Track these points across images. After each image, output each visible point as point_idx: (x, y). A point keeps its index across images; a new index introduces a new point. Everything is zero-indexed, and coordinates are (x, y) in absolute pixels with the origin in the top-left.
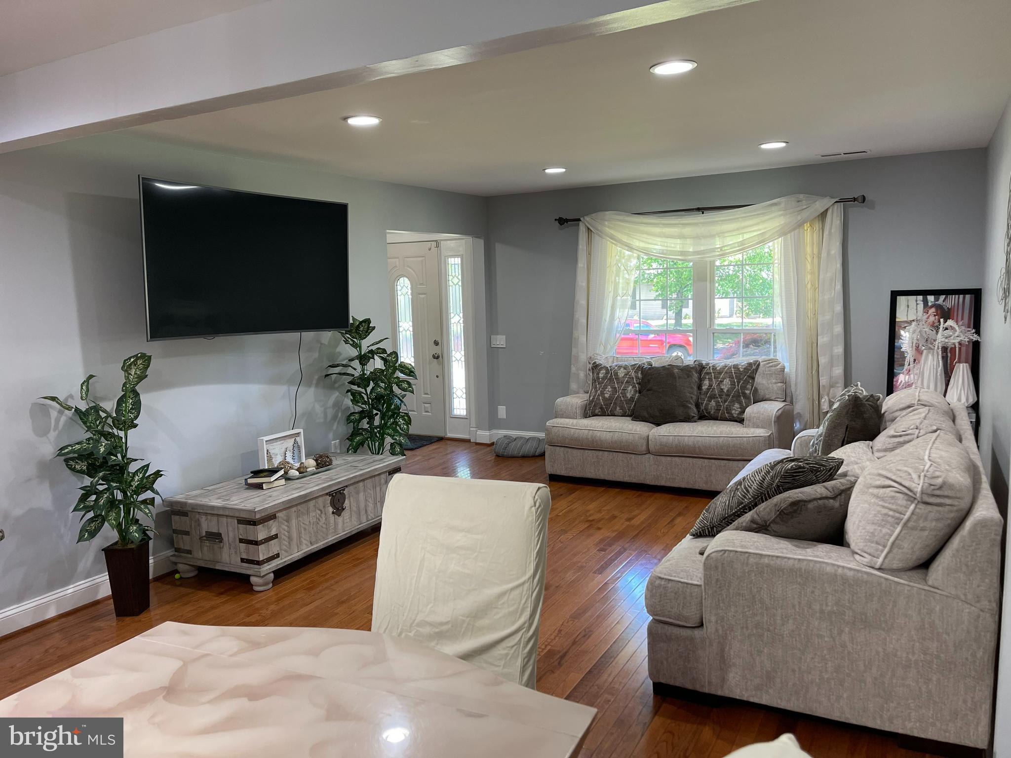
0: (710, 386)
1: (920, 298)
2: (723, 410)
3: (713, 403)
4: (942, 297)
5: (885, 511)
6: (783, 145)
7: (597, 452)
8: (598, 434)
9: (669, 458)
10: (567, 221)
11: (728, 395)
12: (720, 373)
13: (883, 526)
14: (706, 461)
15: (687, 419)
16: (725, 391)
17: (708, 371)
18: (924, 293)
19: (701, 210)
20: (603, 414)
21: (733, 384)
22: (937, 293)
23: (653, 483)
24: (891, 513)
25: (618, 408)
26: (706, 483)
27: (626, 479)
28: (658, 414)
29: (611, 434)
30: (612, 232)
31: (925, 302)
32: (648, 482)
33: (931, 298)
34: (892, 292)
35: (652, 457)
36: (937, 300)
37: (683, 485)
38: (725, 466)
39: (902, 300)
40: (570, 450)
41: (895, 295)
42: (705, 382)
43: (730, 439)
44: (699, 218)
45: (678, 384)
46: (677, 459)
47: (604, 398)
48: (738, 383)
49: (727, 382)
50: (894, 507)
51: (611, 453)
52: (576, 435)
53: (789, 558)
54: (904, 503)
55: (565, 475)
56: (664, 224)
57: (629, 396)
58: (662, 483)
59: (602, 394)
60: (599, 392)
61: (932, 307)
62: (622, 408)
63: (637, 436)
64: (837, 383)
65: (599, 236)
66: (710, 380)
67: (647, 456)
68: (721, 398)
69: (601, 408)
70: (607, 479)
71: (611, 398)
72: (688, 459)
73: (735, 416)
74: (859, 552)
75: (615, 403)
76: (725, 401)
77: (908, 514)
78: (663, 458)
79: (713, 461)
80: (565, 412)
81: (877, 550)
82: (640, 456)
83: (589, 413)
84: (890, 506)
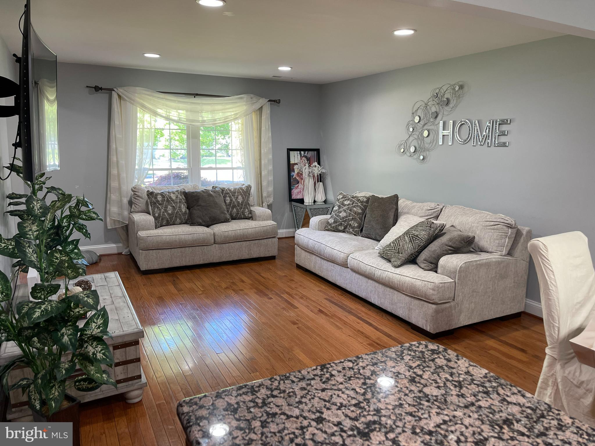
0: (231, 200)
1: (299, 152)
2: (240, 214)
3: (235, 210)
4: (307, 152)
5: (501, 234)
6: (289, 69)
7: (181, 249)
8: (183, 237)
9: (227, 244)
10: (101, 89)
11: (242, 205)
12: (235, 193)
13: (502, 240)
14: (248, 242)
15: (226, 221)
16: (240, 202)
17: (227, 192)
18: (300, 150)
19: (196, 95)
20: (168, 224)
21: (243, 198)
22: (304, 150)
23: (218, 261)
24: (503, 234)
25: (178, 219)
26: (248, 255)
27: (201, 262)
28: (208, 220)
29: (192, 235)
30: (141, 101)
31: (300, 154)
32: (215, 261)
33: (302, 152)
34: (288, 149)
35: (217, 245)
36: (305, 153)
37: (236, 258)
38: (258, 243)
39: (292, 153)
40: (160, 251)
41: (289, 150)
42: (227, 199)
43: (261, 228)
44: (192, 100)
45: (217, 201)
46: (232, 244)
47: (169, 214)
48: (246, 197)
49: (240, 197)
50: (504, 232)
51: (191, 248)
52: (168, 240)
53: (483, 259)
54: (507, 229)
55: (157, 268)
56: (179, 101)
57: (183, 210)
58: (224, 260)
59: (166, 211)
60: (162, 210)
61: (303, 157)
62: (180, 219)
63: (209, 234)
64: (270, 195)
65: (131, 103)
66: (230, 197)
67: (214, 245)
68: (239, 207)
69: (167, 221)
70: (187, 265)
71: (172, 214)
72: (238, 243)
73: (247, 216)
74: (495, 251)
75: (176, 217)
76: (241, 209)
77: (509, 233)
78: (224, 245)
79: (252, 241)
80: (145, 226)
81: (502, 249)
82: (209, 246)
83: (159, 225)
84: (502, 231)
